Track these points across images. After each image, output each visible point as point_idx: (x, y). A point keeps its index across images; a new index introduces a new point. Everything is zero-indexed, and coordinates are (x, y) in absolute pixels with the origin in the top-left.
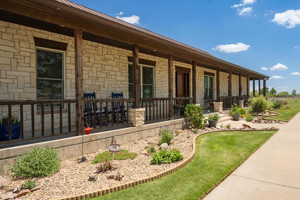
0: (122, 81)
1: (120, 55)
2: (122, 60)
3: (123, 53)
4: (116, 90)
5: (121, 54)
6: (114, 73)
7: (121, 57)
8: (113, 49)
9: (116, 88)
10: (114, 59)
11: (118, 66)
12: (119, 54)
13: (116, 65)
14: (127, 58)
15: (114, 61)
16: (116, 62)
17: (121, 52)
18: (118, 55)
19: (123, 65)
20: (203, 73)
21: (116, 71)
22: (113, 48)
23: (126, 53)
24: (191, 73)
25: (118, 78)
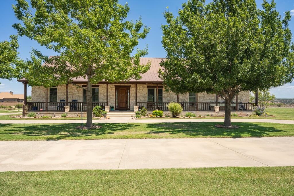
0: (79, 95)
14: (82, 86)
19: (80, 89)
20: (147, 87)
21: (76, 91)
24: (131, 88)
25: (77, 94)
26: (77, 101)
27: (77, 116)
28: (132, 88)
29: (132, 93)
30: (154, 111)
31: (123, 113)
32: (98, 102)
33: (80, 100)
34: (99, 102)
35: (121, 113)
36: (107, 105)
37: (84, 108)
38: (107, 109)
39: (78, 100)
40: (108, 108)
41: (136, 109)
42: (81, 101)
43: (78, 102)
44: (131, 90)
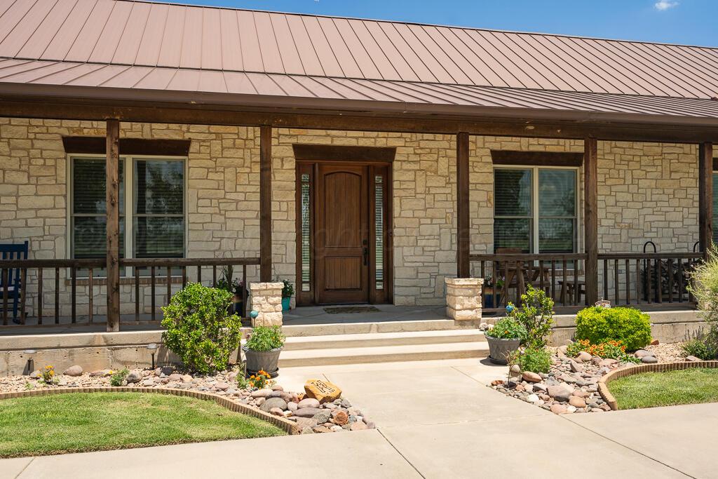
0: (40, 209)
1: (35, 138)
2: (42, 150)
3: (44, 130)
4: (15, 235)
5: (35, 133)
6: (12, 189)
7: (34, 141)
8: (10, 124)
9: (14, 230)
10: (11, 150)
11: (23, 168)
12: (32, 136)
13: (17, 167)
14: (61, 142)
15: (10, 156)
16: (18, 159)
17: (37, 130)
18: (28, 138)
19: (44, 164)
21: (18, 181)
22: (10, 121)
23: (56, 130)
24: (396, 165)
25: (23, 202)
26: (24, 248)
27: (29, 369)
28: (406, 166)
29: (403, 193)
30: (587, 314)
31: (379, 330)
32: (181, 256)
33: (46, 245)
34: (189, 255)
35: (369, 330)
36: (266, 277)
37: (82, 300)
38: (267, 307)
39: (35, 246)
40: (272, 300)
41: (467, 303)
42: (61, 249)
43: (31, 257)
44: (396, 176)
